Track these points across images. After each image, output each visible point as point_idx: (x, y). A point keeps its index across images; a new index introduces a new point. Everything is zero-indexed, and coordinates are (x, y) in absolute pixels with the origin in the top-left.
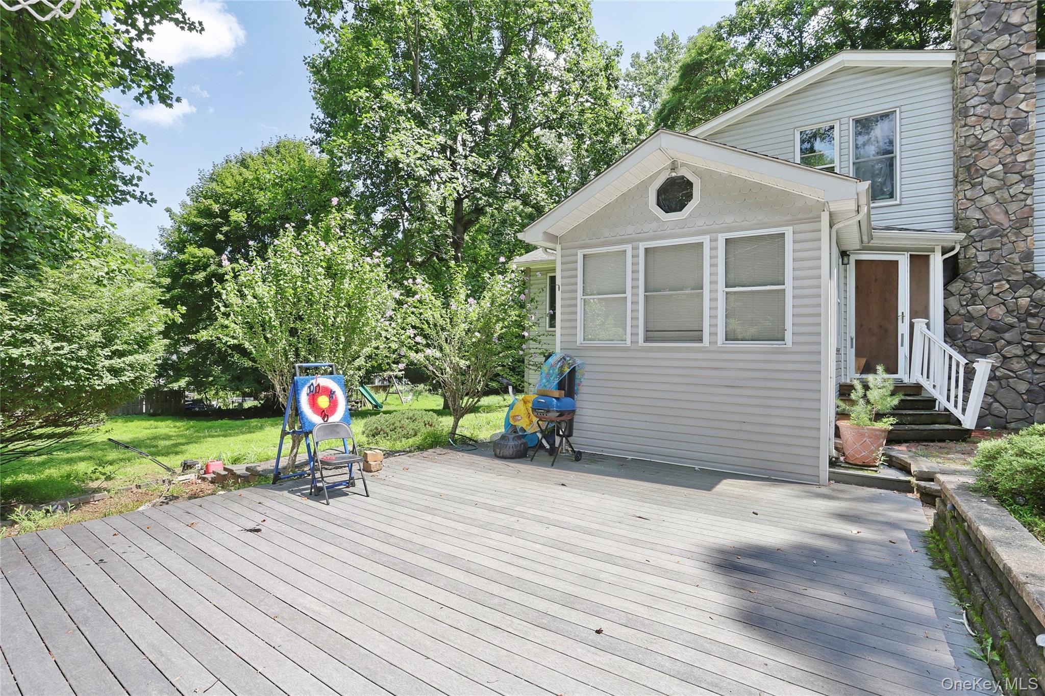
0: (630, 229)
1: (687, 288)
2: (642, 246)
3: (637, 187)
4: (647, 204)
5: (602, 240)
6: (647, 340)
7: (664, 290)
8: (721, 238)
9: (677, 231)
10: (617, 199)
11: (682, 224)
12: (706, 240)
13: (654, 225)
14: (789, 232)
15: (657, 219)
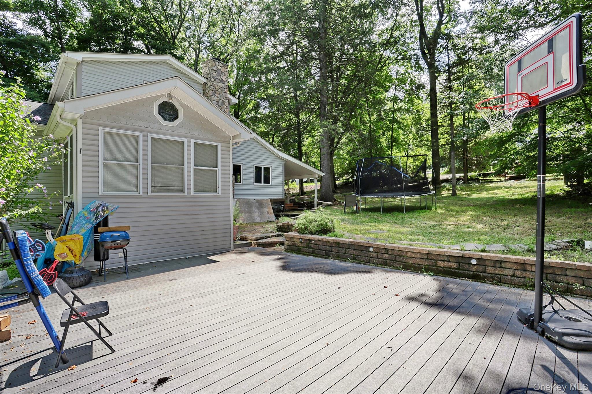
0: (141, 124)
1: (176, 164)
2: (150, 136)
3: (147, 99)
4: (153, 112)
5: (120, 125)
6: (153, 191)
7: (163, 163)
8: (193, 141)
9: (170, 132)
10: (132, 102)
11: (173, 129)
12: (185, 140)
13: (157, 125)
14: (219, 145)
15: (159, 122)
